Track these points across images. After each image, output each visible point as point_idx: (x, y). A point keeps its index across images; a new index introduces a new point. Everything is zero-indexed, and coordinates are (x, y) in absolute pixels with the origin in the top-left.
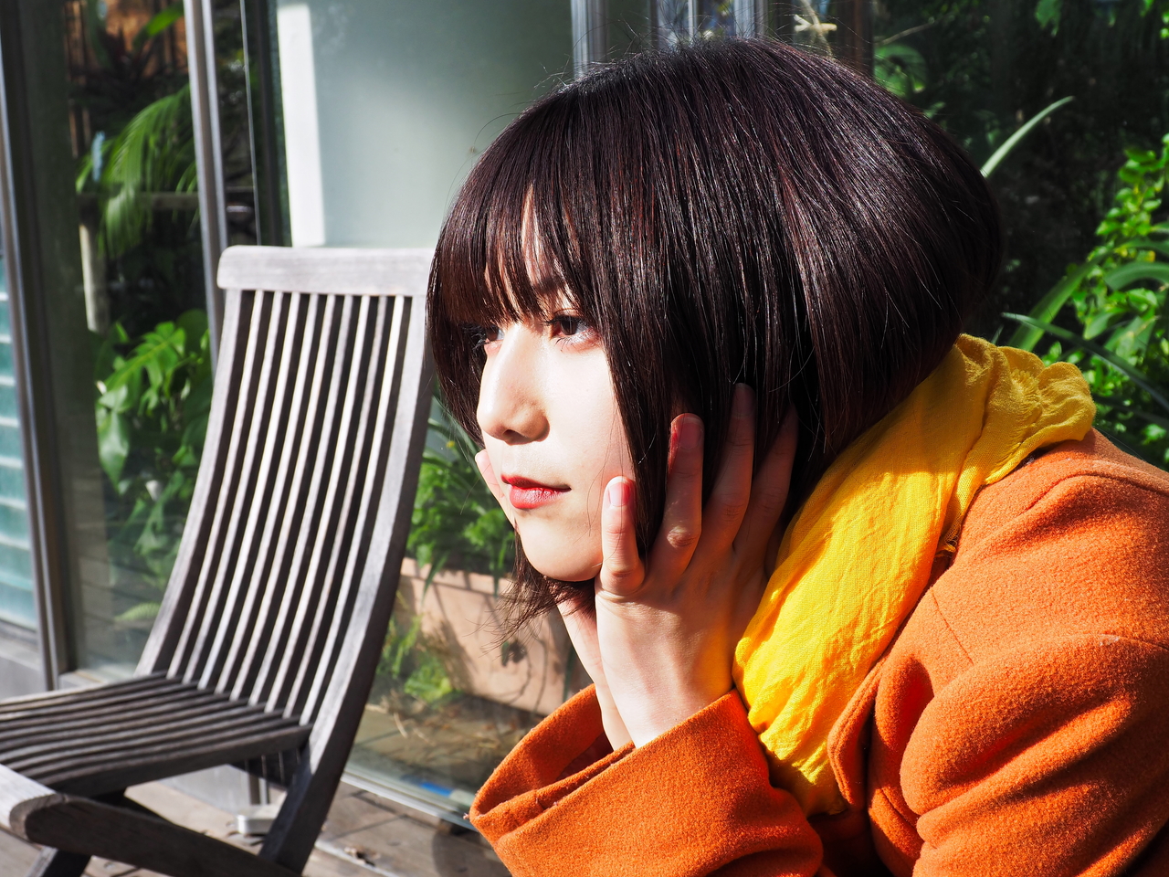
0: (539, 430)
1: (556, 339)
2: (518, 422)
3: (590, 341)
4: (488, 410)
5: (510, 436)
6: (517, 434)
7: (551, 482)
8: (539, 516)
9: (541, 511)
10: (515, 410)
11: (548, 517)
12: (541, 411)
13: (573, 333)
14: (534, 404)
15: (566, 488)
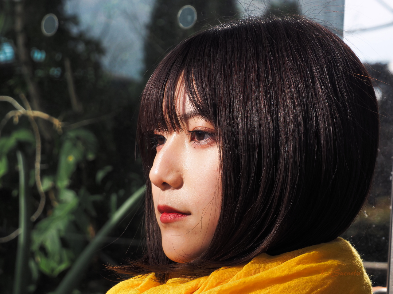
0: (179, 184)
1: (192, 142)
2: (169, 179)
3: (209, 144)
4: (155, 172)
5: (164, 186)
6: (168, 184)
7: (181, 209)
8: (174, 227)
9: (175, 224)
10: (168, 173)
11: (178, 227)
12: (181, 175)
13: (202, 139)
14: (178, 171)
15: (188, 214)
